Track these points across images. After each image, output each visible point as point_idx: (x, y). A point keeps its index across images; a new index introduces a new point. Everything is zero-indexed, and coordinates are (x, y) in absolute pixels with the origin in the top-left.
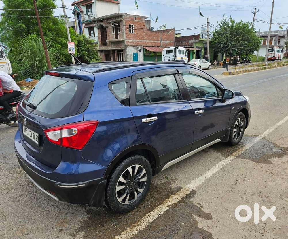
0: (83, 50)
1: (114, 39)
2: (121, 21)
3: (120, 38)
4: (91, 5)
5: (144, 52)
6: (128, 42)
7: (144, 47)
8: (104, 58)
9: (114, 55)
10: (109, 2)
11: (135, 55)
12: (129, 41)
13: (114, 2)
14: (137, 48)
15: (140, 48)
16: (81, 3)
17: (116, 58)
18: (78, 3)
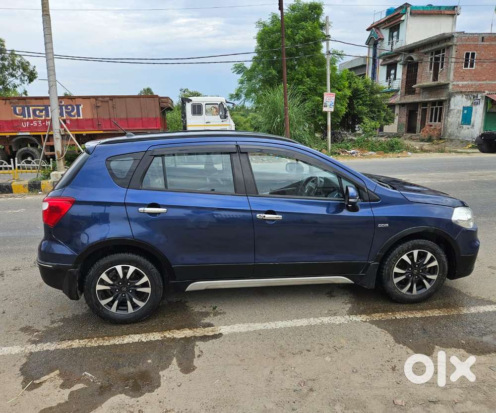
0: (361, 105)
1: (430, 82)
2: (449, 47)
3: (441, 80)
4: (399, 25)
5: (486, 104)
6: (458, 85)
7: (488, 96)
8: (405, 117)
9: (424, 111)
10: (435, 14)
11: (465, 112)
12: (461, 83)
13: (444, 14)
14: (473, 98)
15: (479, 98)
16: (381, 25)
17: (427, 116)
18: (378, 25)
